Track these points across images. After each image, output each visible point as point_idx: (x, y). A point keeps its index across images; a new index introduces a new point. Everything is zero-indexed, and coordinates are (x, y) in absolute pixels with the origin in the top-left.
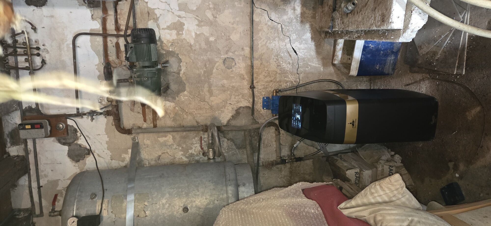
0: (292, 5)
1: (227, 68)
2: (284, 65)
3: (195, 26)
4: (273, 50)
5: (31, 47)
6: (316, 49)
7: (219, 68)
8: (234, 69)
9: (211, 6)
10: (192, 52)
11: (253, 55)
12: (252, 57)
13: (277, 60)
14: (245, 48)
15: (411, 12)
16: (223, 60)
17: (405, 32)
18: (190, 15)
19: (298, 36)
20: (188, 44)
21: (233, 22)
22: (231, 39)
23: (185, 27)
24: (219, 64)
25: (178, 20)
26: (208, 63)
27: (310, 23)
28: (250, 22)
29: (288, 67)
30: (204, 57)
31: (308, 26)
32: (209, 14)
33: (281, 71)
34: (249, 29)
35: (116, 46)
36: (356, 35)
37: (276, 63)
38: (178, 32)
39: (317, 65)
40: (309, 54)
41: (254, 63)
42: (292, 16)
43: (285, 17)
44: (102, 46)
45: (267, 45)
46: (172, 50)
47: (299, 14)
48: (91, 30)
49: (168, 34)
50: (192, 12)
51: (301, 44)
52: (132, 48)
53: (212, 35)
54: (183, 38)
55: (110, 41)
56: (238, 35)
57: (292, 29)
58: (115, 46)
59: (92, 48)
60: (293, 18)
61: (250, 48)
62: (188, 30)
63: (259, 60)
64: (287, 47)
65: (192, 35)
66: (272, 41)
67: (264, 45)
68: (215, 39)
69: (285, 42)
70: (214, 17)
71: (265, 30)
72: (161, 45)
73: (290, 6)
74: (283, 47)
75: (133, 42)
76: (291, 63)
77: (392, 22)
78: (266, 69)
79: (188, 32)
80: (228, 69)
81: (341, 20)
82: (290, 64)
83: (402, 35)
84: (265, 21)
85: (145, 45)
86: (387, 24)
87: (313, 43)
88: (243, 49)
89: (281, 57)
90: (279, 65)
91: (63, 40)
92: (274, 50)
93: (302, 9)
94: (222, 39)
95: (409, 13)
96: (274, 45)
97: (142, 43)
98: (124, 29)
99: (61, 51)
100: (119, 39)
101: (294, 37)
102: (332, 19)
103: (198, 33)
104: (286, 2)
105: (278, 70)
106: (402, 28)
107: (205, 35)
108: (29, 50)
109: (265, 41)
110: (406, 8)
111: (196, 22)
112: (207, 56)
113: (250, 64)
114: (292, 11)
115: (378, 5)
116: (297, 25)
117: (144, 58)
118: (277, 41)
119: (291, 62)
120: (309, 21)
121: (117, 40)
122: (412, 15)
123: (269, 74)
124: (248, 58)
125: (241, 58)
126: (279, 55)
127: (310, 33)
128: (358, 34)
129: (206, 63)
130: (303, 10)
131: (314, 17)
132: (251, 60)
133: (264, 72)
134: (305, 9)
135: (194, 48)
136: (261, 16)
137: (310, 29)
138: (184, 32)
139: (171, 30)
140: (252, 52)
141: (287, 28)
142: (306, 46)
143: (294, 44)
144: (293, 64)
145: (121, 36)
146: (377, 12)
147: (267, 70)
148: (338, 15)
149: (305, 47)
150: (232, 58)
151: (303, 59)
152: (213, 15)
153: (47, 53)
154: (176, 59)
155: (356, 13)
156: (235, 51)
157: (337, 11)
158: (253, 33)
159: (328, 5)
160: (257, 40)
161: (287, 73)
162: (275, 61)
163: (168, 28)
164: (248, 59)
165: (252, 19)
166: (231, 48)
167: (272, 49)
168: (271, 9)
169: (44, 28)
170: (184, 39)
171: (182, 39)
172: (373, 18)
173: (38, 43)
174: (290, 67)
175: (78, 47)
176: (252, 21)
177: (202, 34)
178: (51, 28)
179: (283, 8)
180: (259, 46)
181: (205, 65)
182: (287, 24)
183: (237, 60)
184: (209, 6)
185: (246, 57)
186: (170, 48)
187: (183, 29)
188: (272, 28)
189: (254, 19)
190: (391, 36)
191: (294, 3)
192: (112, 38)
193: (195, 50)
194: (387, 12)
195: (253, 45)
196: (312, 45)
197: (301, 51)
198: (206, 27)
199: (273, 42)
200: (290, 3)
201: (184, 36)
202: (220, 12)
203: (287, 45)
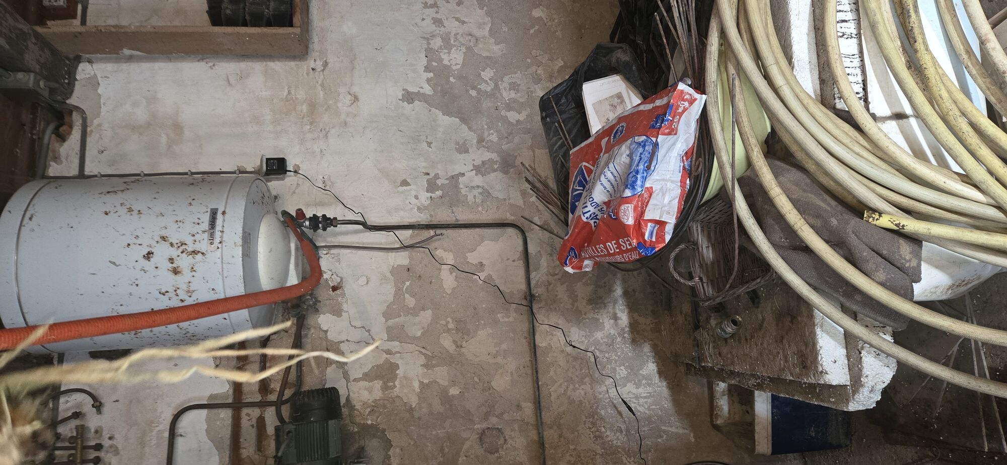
0: (610, 310)
1: (489, 452)
2: (610, 435)
3: (420, 368)
4: (581, 404)
5: (85, 444)
6: (671, 396)
7: (470, 453)
8: (502, 453)
9: (451, 326)
10: (413, 423)
11: (541, 418)
12: (540, 424)
13: (594, 424)
14: (524, 405)
15: (858, 352)
16: (478, 434)
17: (858, 392)
18: (411, 347)
19: (632, 370)
20: (405, 406)
21: (494, 352)
22: (492, 388)
23: (400, 372)
24: (471, 445)
25: (387, 358)
26: (448, 444)
27: (650, 343)
28: (530, 350)
29: (618, 439)
30: (439, 432)
31: (647, 348)
32: (447, 342)
33: (603, 449)
34: (529, 364)
35: (257, 426)
36: (753, 381)
37: (592, 432)
38: (385, 383)
39: (681, 431)
40: (658, 407)
41: (544, 436)
42: (612, 332)
43: (599, 335)
44: (230, 428)
45: (569, 393)
46: (372, 424)
47: (626, 326)
48: (212, 397)
49: (366, 389)
50: (413, 340)
51: (638, 386)
52: (291, 434)
53: (454, 383)
54: (395, 395)
55: (248, 415)
56: (508, 378)
57: (617, 358)
58: (255, 425)
59: (207, 435)
60: (614, 335)
61: (535, 403)
62: (405, 378)
63: (555, 428)
64: (612, 395)
65: (414, 387)
66: (577, 386)
67: (563, 394)
68: (460, 390)
69: (606, 386)
70: (457, 347)
71: (561, 363)
72: (350, 415)
73: (607, 312)
74: (601, 396)
75: (294, 419)
76: (623, 429)
77: (824, 371)
78: (572, 447)
79: (405, 382)
80: (491, 453)
81: (714, 347)
82: (621, 431)
83: (853, 398)
84: (559, 345)
85: (318, 424)
86: (814, 375)
87: (665, 384)
88: (519, 407)
89: (601, 418)
90: (599, 437)
91: (152, 422)
92: (584, 405)
93: (631, 316)
94: (475, 389)
95: (854, 354)
96: (583, 393)
97: (312, 422)
98: (278, 390)
99: (144, 447)
100: (265, 411)
101: (622, 372)
102: (696, 342)
103: (426, 381)
104: (598, 306)
105: (599, 447)
106: (848, 383)
107: (439, 385)
108: (79, 452)
109: (563, 386)
110: (846, 342)
111: (422, 360)
112: (444, 428)
113: (536, 438)
114: (612, 321)
115: (787, 333)
116: (624, 348)
117: (313, 454)
118: (587, 384)
119: (623, 427)
120: (648, 339)
121: (261, 413)
122: (861, 358)
123: (579, 457)
124: (532, 424)
125: (516, 426)
126: (597, 413)
127: (653, 363)
128: (757, 380)
129: (443, 444)
130: (633, 318)
131: (657, 330)
132: (538, 430)
133: (569, 454)
134: (636, 315)
135: (417, 415)
136: (551, 337)
137: (653, 354)
138: (397, 383)
139: (371, 380)
140: (538, 411)
141: (606, 355)
142: (650, 389)
143: (625, 388)
144: (628, 431)
145: (271, 404)
146: (787, 346)
147: (575, 449)
148: (707, 336)
149: (647, 393)
150: (498, 428)
151: (649, 419)
152: (455, 342)
153: (115, 455)
154: (379, 442)
155: (743, 339)
156: (502, 414)
157: (704, 329)
158: (537, 372)
159: (681, 313)
160: (547, 386)
161: (619, 452)
162: (590, 428)
163: (367, 377)
164: (531, 427)
165: (532, 345)
166: (494, 407)
167: (580, 401)
168: (568, 321)
169: (117, 401)
170: (398, 397)
171: (392, 398)
172: (781, 356)
173: (101, 435)
174: (622, 437)
175: (181, 436)
176: (534, 348)
177: (434, 384)
178: (131, 401)
179: (593, 318)
180: (552, 398)
181: (442, 450)
182: (604, 348)
183: (507, 433)
184: (446, 325)
185: (527, 424)
186: (367, 419)
187: (396, 376)
188: (575, 358)
189: (536, 344)
190: (830, 397)
191: (614, 305)
192: (252, 410)
193: (420, 418)
194: (808, 350)
195: (539, 399)
196: (661, 387)
197: (642, 401)
198: (442, 368)
199: (580, 386)
200: (605, 306)
201: (397, 391)
202: (468, 335)
203: (610, 391)
